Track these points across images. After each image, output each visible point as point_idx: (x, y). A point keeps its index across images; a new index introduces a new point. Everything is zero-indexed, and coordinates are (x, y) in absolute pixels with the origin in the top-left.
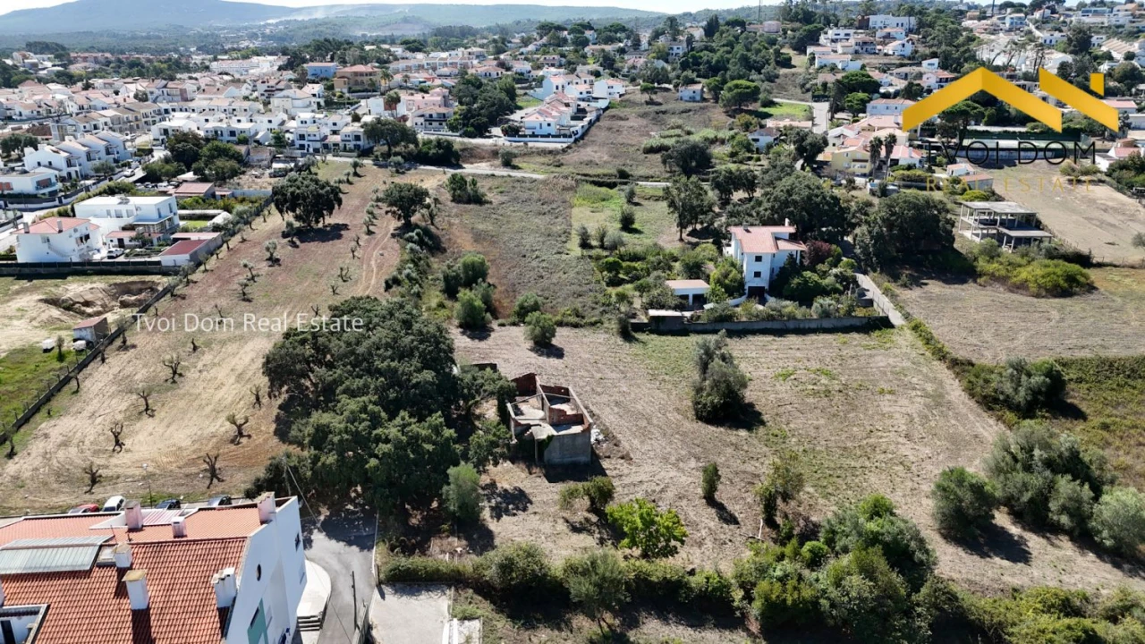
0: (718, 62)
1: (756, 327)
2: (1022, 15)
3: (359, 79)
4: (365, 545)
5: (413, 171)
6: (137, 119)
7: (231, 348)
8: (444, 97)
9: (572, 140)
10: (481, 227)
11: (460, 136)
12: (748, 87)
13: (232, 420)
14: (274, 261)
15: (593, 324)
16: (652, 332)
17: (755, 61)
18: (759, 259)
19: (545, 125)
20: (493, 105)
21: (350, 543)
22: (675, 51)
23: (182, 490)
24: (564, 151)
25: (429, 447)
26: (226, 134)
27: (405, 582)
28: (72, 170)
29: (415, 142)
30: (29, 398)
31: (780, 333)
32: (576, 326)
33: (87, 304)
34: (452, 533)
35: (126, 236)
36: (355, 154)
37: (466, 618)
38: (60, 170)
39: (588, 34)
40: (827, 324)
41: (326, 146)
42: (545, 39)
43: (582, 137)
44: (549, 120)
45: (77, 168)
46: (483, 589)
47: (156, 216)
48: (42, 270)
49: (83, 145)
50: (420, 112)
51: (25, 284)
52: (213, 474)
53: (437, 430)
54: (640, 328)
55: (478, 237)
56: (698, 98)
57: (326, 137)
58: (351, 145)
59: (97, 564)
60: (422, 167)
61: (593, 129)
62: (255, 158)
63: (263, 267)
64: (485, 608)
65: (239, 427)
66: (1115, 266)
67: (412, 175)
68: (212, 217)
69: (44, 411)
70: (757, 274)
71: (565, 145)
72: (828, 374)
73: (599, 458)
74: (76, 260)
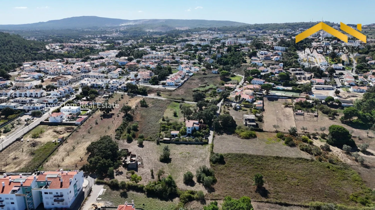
0: (226, 61)
1: (183, 143)
2: (329, 42)
3: (132, 66)
4: (95, 178)
5: (135, 97)
6: (77, 78)
7: (84, 143)
8: (150, 73)
9: (178, 87)
10: (143, 114)
11: (152, 85)
12: (226, 73)
13: (81, 158)
14: (97, 123)
15: (153, 140)
16: (163, 143)
17: (235, 62)
18: (189, 128)
19: (172, 83)
20: (163, 75)
21: (93, 178)
22: (218, 56)
23: (71, 169)
24: (174, 90)
25: (107, 164)
26: (95, 85)
27: (98, 183)
28: (61, 96)
29: (137, 88)
30: (50, 152)
31: (187, 144)
32: (149, 141)
33: (61, 132)
34: (108, 177)
35: (70, 116)
36: (124, 91)
37: (104, 188)
38: (58, 96)
39: (199, 48)
40: (196, 143)
41: (118, 89)
42: (187, 49)
43: (181, 86)
44: (173, 82)
45: (62, 95)
46: (109, 185)
47: (76, 111)
48: (53, 124)
49: (64, 90)
50: (143, 78)
51: (50, 127)
52: (76, 166)
53: (109, 161)
54: (161, 142)
55: (142, 117)
56: (217, 73)
57: (118, 86)
58: (123, 89)
59: (58, 177)
60: (138, 95)
61: (185, 83)
62: (101, 93)
63: (94, 125)
64: (108, 187)
65: (82, 159)
66: (267, 132)
67: (135, 98)
68: (88, 110)
69: (52, 154)
70: (189, 131)
71: (175, 88)
72: (189, 153)
73: (138, 167)
74: (60, 122)
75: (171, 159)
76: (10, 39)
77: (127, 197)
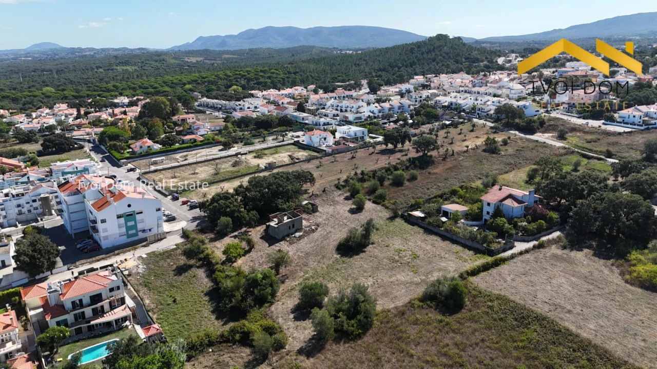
5: (504, 132)
9: (644, 128)
10: (465, 163)
11: (579, 117)
14: (352, 158)
18: (489, 204)
21: (198, 225)
28: (381, 114)
32: (387, 208)
35: (336, 140)
38: (375, 114)
41: (487, 115)
44: (636, 113)
47: (354, 135)
49: (390, 105)
51: (296, 149)
54: (403, 217)
55: (453, 168)
60: (511, 131)
63: (346, 159)
64: (185, 247)
68: (376, 138)
70: (488, 213)
71: (629, 130)
72: (416, 257)
73: (285, 240)
74: (316, 145)
75: (364, 252)
76: (441, 44)
77: (181, 274)
